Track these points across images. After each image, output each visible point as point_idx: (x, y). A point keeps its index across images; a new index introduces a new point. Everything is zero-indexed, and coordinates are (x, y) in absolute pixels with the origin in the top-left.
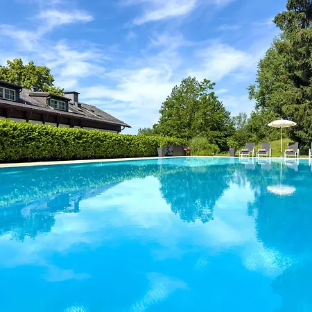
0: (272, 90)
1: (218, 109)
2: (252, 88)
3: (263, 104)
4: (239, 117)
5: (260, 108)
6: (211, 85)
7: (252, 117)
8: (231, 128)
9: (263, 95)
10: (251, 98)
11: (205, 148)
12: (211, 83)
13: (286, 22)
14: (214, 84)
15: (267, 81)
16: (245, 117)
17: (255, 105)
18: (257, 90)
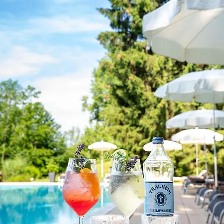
0: (106, 103)
1: (47, 120)
2: (85, 99)
3: (97, 117)
4: (72, 132)
5: (95, 122)
6: (37, 93)
7: (86, 133)
8: (62, 144)
9: (98, 108)
10: (84, 110)
11: (21, 173)
12: (36, 91)
13: (109, 42)
14: (39, 92)
15: (101, 92)
16: (79, 131)
17: (89, 119)
18: (91, 101)
